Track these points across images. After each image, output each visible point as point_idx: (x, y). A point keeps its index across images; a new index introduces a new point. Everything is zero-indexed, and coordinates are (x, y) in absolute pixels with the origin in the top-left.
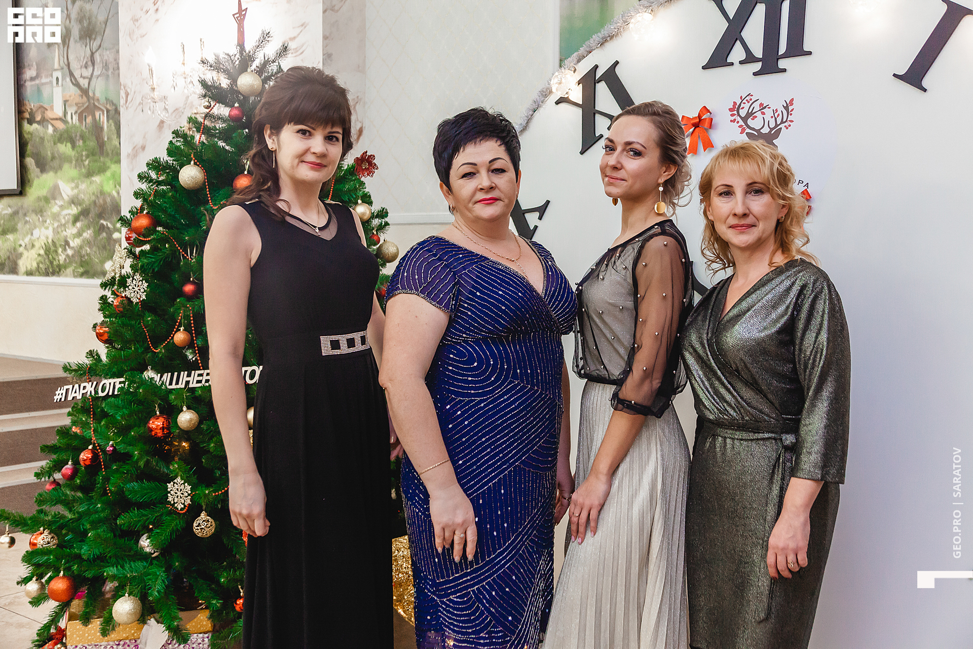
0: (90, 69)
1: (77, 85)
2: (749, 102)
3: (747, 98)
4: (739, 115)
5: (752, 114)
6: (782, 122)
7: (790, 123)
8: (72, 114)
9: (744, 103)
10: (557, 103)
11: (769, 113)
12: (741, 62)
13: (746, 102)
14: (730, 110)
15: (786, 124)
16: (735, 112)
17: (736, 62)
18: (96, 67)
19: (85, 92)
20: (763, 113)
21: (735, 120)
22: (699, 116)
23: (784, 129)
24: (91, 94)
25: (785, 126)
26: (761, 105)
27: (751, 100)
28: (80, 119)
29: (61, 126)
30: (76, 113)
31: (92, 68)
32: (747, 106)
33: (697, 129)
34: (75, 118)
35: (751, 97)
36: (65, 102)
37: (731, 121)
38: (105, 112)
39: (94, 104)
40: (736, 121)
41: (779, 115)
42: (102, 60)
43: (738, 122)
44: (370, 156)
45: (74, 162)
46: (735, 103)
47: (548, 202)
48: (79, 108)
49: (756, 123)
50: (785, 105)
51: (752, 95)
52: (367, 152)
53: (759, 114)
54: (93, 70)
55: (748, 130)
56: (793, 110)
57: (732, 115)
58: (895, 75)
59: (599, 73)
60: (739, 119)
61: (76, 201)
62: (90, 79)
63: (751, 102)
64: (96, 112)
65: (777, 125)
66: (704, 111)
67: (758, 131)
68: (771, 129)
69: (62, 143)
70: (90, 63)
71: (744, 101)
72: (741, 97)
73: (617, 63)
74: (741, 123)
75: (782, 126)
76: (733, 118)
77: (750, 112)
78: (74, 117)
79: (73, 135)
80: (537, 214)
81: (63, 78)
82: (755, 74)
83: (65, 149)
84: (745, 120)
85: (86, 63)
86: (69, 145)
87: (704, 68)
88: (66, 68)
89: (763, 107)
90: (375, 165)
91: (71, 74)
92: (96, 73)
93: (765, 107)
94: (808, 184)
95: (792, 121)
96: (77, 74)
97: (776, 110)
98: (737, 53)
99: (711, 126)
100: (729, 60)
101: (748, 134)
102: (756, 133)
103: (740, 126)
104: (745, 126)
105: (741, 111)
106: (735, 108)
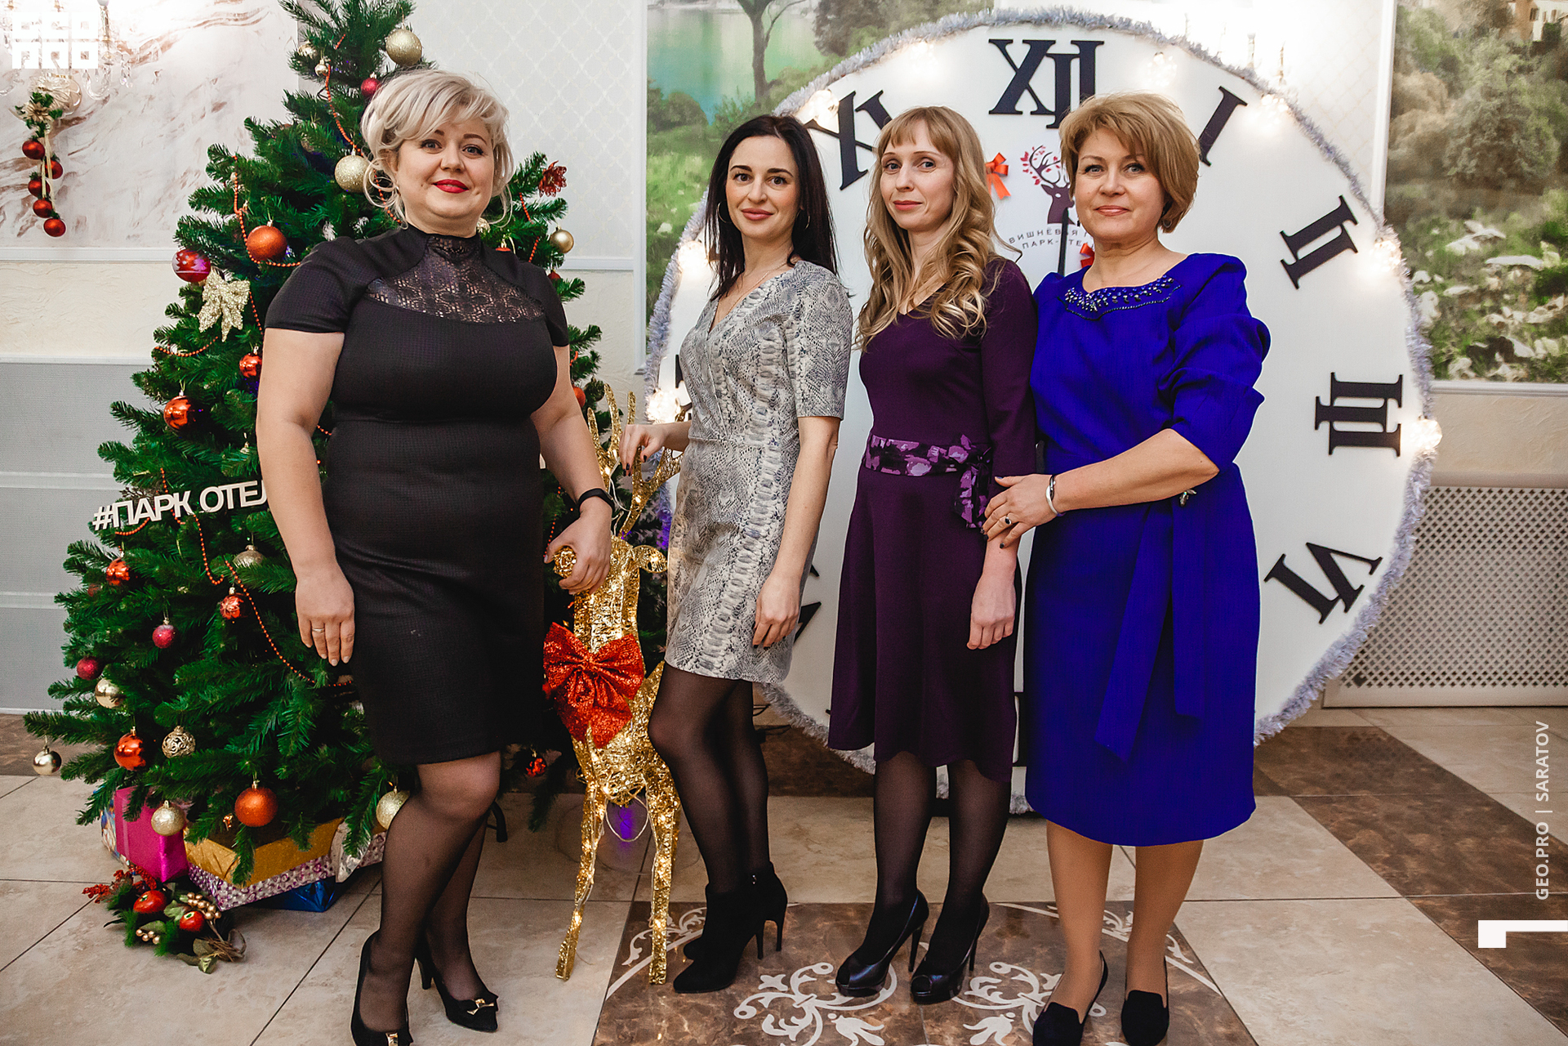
2: (1041, 154)
3: (1040, 149)
4: (1032, 165)
5: (1045, 166)
9: (1037, 155)
12: (1032, 113)
13: (1039, 154)
14: (1023, 159)
16: (1028, 162)
17: (1026, 112)
20: (1057, 167)
21: (1027, 171)
22: (995, 162)
26: (1054, 158)
27: (1043, 151)
32: (1040, 157)
35: (1045, 150)
37: (1025, 171)
40: (1030, 172)
44: (560, 168)
46: (1027, 154)
49: (1050, 176)
51: (1044, 147)
52: (554, 163)
53: (1053, 167)
55: (1042, 182)
57: (1025, 165)
59: (857, 103)
60: (1032, 169)
63: (1043, 154)
66: (999, 157)
67: (1054, 184)
68: (1067, 184)
71: (1036, 152)
72: (1033, 149)
73: (881, 93)
74: (1035, 174)
76: (1026, 168)
77: (1043, 163)
82: (1048, 127)
84: (1039, 171)
87: (990, 112)
89: (1056, 161)
98: (1025, 103)
99: (1006, 174)
100: (1018, 108)
101: (1042, 185)
102: (1052, 186)
103: (1034, 177)
104: (1039, 178)
105: (1033, 162)
106: (1027, 158)
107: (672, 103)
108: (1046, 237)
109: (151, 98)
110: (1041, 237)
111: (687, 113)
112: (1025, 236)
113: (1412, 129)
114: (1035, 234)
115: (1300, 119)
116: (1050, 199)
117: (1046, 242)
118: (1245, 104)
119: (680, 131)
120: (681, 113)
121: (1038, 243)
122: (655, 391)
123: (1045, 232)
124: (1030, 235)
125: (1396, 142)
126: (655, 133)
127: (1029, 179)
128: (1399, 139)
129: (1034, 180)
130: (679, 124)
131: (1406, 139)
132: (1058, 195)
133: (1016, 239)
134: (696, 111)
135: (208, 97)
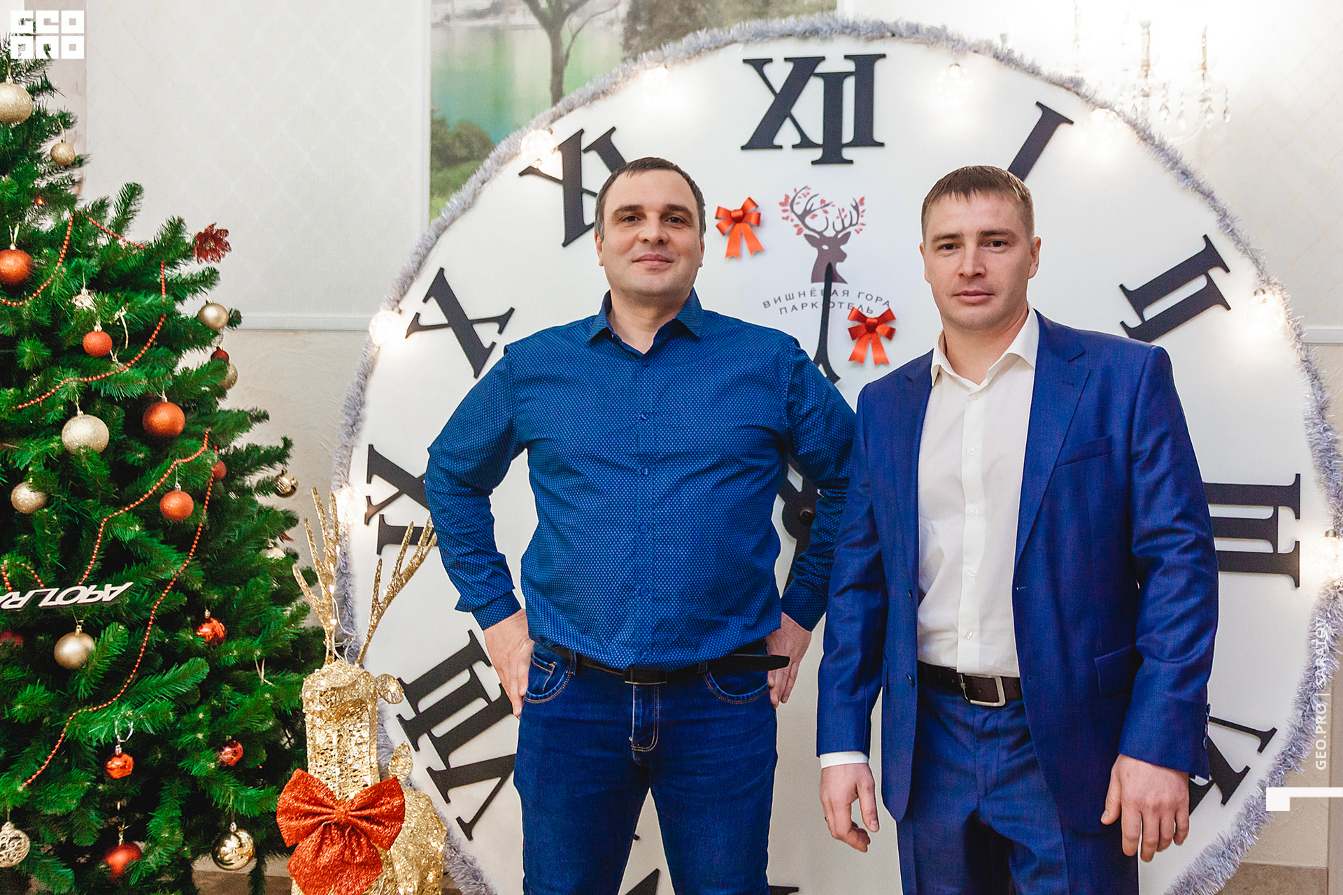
2: (805, 196)
3: (804, 191)
4: (793, 211)
5: (810, 211)
6: (851, 225)
7: (862, 227)
9: (800, 197)
10: (521, 174)
11: (833, 213)
12: (794, 147)
13: (803, 197)
14: (781, 204)
15: (856, 227)
16: (788, 208)
17: (787, 146)
20: (826, 212)
21: (787, 218)
22: (744, 209)
23: (853, 234)
25: (856, 230)
26: (822, 201)
27: (808, 193)
32: (803, 201)
33: (738, 226)
35: (809, 191)
37: (783, 218)
40: (790, 219)
41: (846, 216)
43: (792, 220)
44: (219, 232)
46: (787, 197)
47: (512, 310)
49: (817, 223)
50: (854, 205)
51: (809, 189)
52: (213, 225)
53: (820, 213)
55: (806, 231)
56: (863, 211)
57: (785, 211)
59: (586, 141)
60: (793, 216)
63: (809, 197)
65: (844, 228)
66: (749, 203)
67: (820, 233)
68: (838, 233)
71: (800, 195)
72: (795, 190)
73: (614, 129)
74: (797, 221)
75: (851, 229)
76: (785, 215)
77: (808, 208)
80: (496, 326)
84: (802, 217)
87: (743, 148)
89: (824, 204)
90: (227, 244)
93: (828, 205)
94: (888, 302)
95: (863, 224)
97: (843, 210)
98: (787, 135)
99: (758, 222)
100: (777, 141)
101: (806, 236)
102: (818, 236)
103: (796, 226)
104: (801, 226)
105: (795, 207)
106: (788, 203)
108: (809, 300)
110: (803, 300)
112: (783, 298)
114: (796, 295)
115: (1145, 136)
116: (814, 252)
117: (810, 305)
118: (1072, 123)
121: (799, 307)
122: (341, 487)
123: (808, 293)
124: (790, 297)
127: (789, 227)
129: (796, 230)
132: (825, 247)
133: (772, 302)
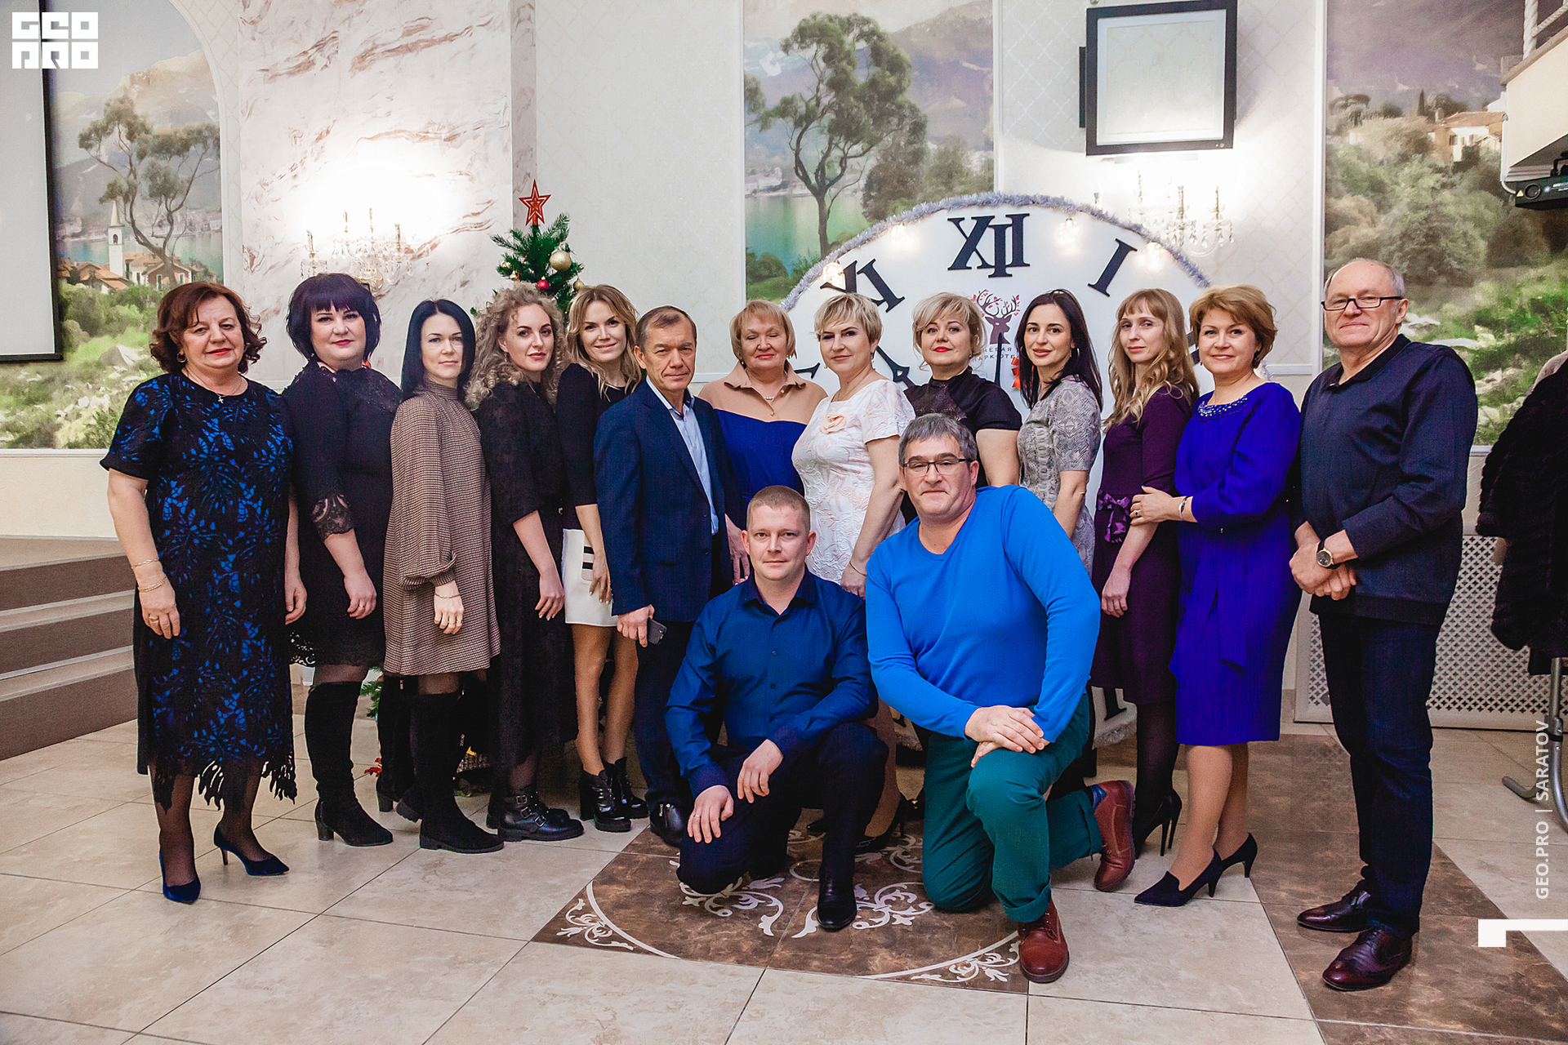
0: (167, 229)
1: (146, 244)
3: (984, 293)
4: (978, 304)
6: (1012, 311)
8: (138, 274)
11: (1001, 304)
17: (974, 268)
18: (175, 227)
19: (159, 252)
20: (997, 304)
24: (167, 253)
26: (996, 298)
27: (987, 294)
28: (152, 278)
29: (122, 287)
30: (144, 273)
31: (169, 227)
32: (984, 298)
34: (144, 280)
36: (128, 263)
38: (190, 274)
39: (172, 264)
41: (1008, 306)
42: (184, 220)
45: (142, 325)
48: (149, 268)
49: (992, 310)
50: (1013, 300)
51: (987, 291)
53: (994, 304)
54: (171, 229)
58: (1089, 285)
60: (978, 307)
61: (145, 366)
62: (167, 239)
64: (176, 274)
65: (1008, 313)
67: (994, 316)
68: (1004, 316)
69: (124, 305)
70: (166, 222)
72: (979, 292)
77: (987, 302)
78: (142, 278)
79: (141, 297)
81: (125, 236)
83: (129, 311)
84: (983, 307)
85: (161, 221)
86: (134, 307)
88: (129, 226)
91: (137, 232)
92: (174, 233)
93: (998, 300)
96: (146, 233)
97: (1007, 303)
101: (986, 318)
106: (976, 299)
107: (762, 263)
109: (424, 280)
111: (774, 268)
113: (1346, 241)
119: (769, 282)
120: (769, 269)
125: (1333, 253)
126: (752, 284)
128: (1334, 250)
130: (769, 277)
131: (1342, 249)
132: (998, 324)
134: (780, 267)
135: (459, 277)
